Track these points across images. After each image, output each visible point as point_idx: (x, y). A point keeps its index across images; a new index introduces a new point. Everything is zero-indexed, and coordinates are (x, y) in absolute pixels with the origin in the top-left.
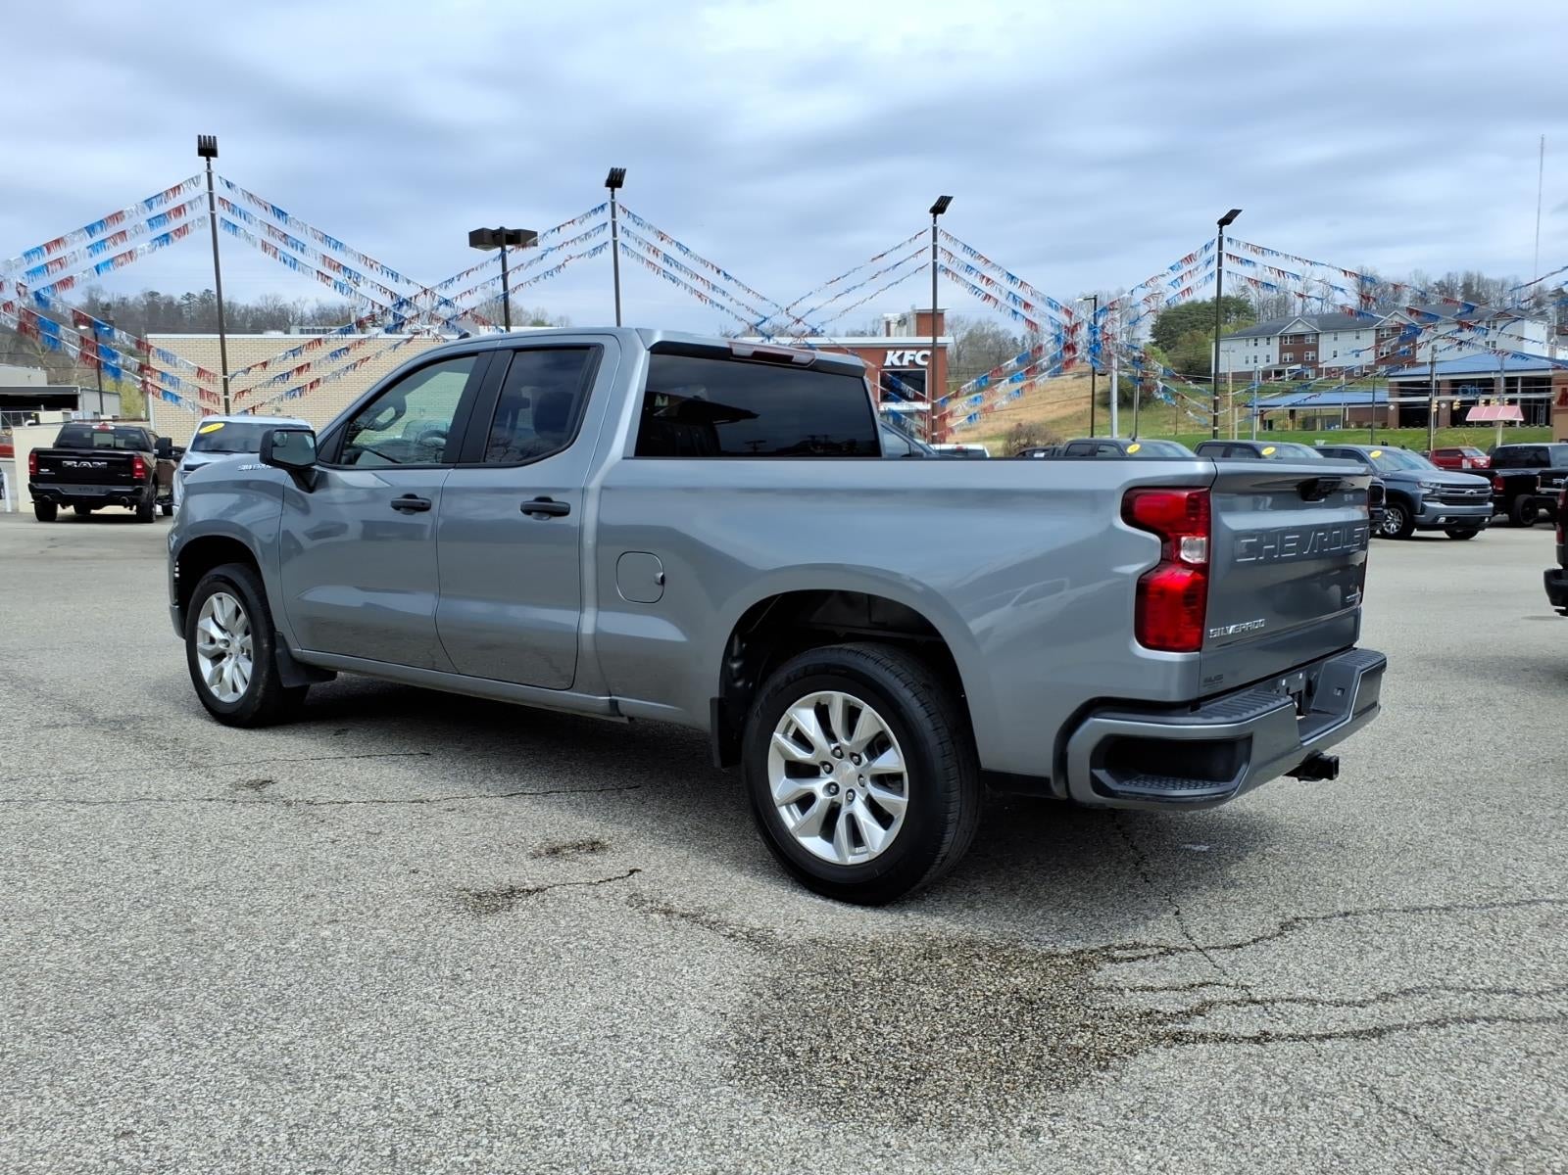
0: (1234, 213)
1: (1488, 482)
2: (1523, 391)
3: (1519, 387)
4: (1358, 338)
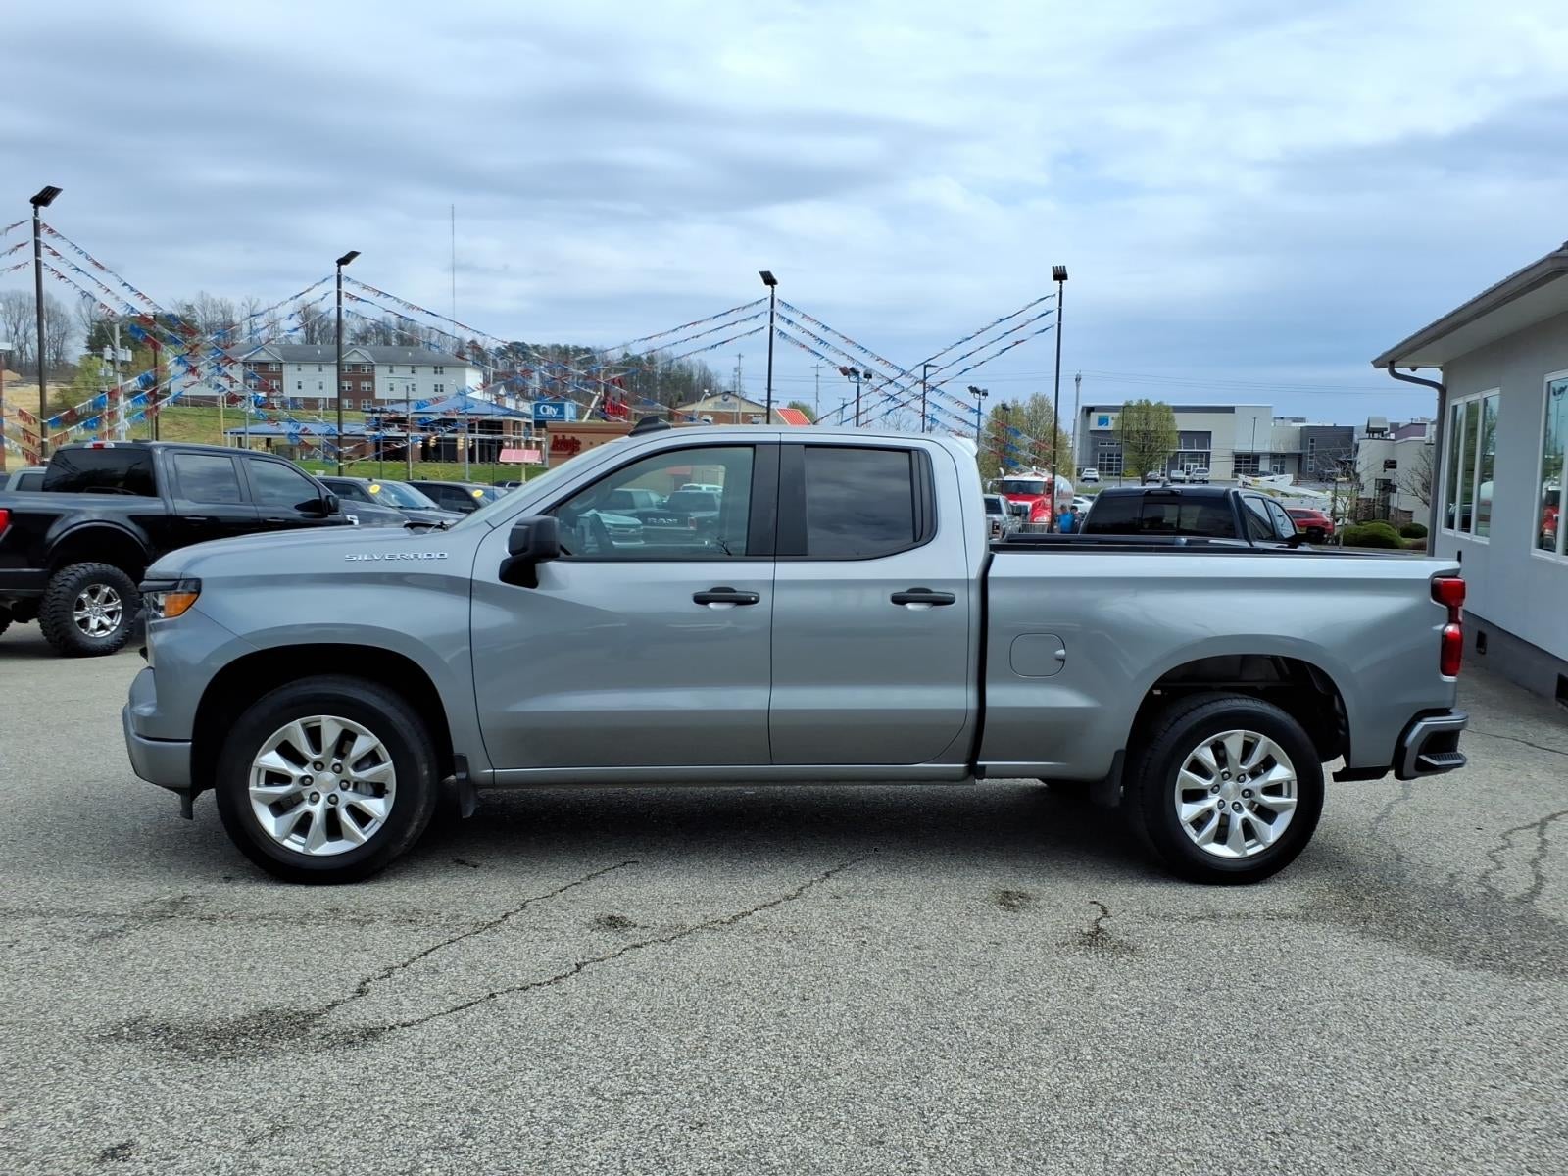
0: (353, 254)
1: (640, 522)
2: (480, 433)
3: (477, 430)
4: (299, 370)
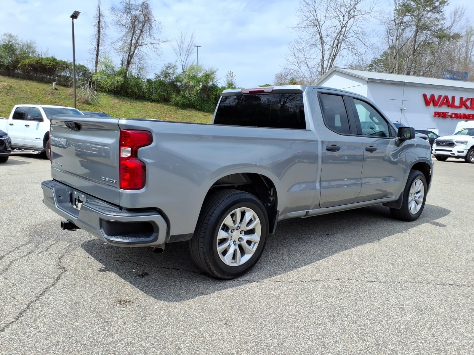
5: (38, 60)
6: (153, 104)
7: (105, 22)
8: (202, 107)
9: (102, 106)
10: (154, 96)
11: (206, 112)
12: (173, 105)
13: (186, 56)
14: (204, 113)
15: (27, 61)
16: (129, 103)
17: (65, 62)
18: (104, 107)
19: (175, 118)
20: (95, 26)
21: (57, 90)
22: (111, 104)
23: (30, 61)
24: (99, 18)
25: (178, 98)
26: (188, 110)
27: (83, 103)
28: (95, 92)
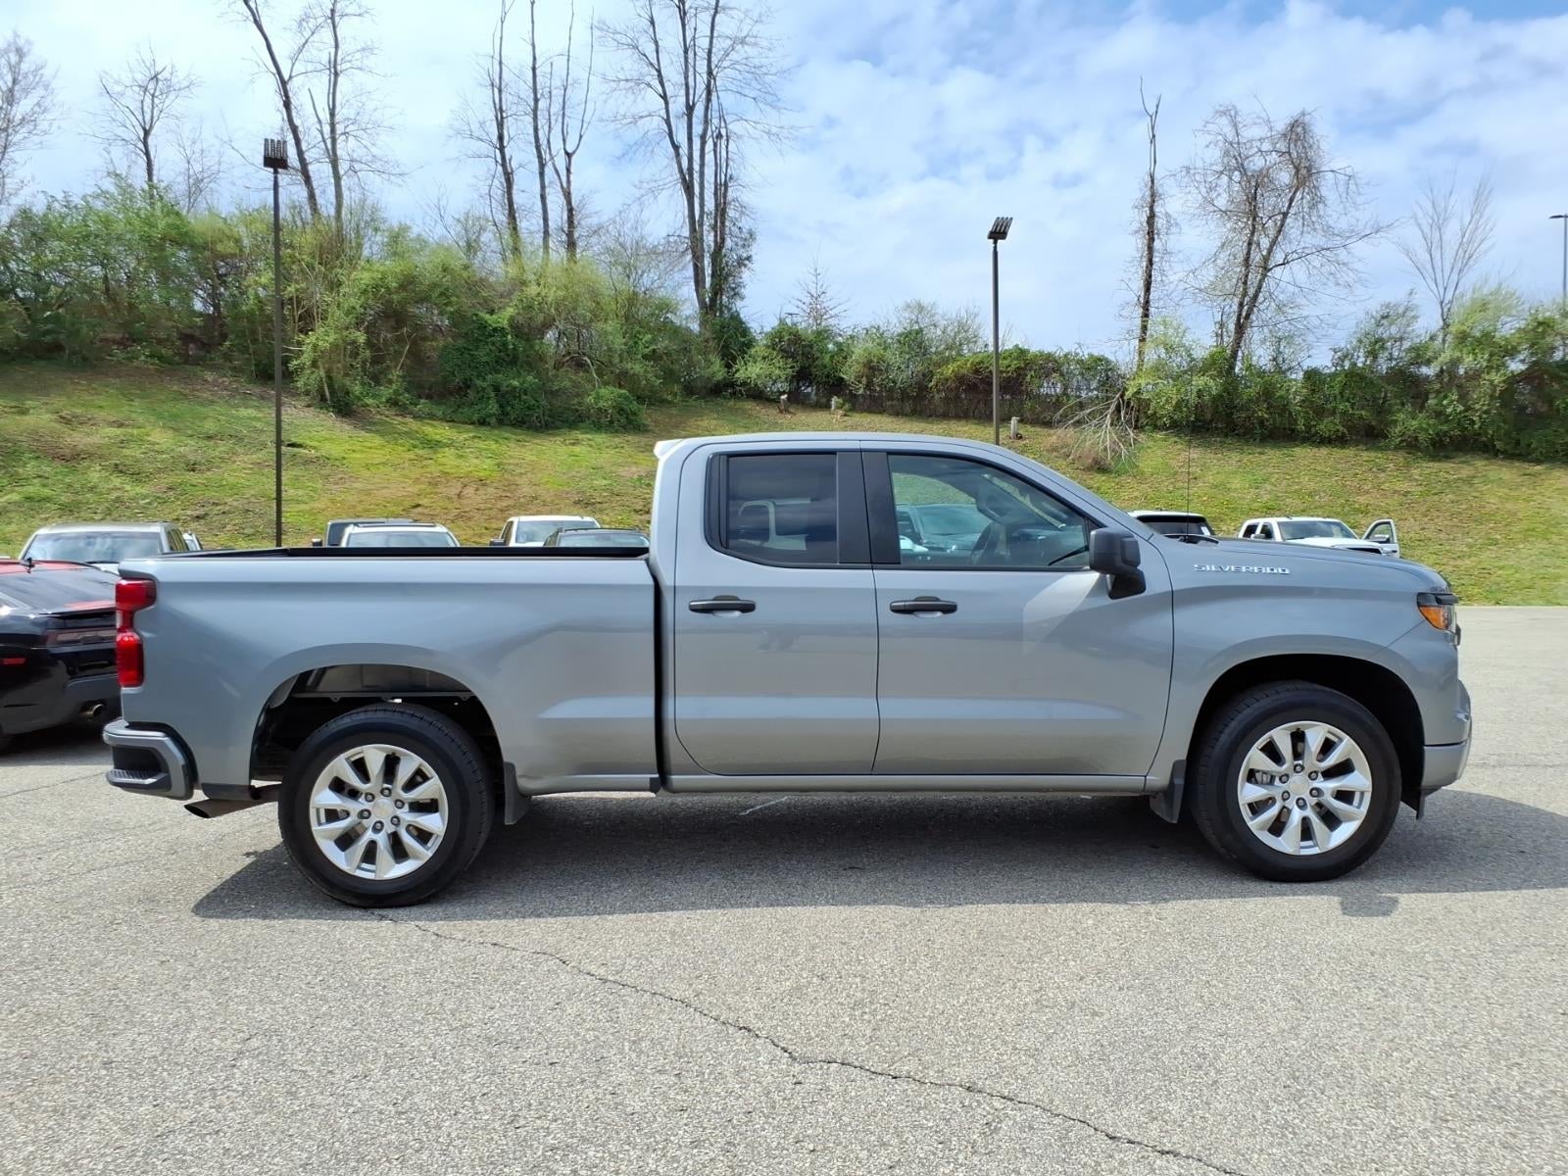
5: (979, 363)
6: (1324, 451)
7: (1167, 215)
8: (1518, 443)
9: (1143, 473)
10: (1325, 426)
11: (1538, 462)
12: (1397, 448)
13: (1456, 270)
14: (1526, 465)
15: (949, 370)
16: (1235, 456)
17: (1049, 355)
18: (1147, 475)
19: (1395, 492)
20: (1137, 232)
21: (1021, 438)
22: (1173, 463)
23: (958, 366)
24: (1151, 208)
25: (1414, 423)
26: (1456, 460)
27: (1089, 469)
28: (1130, 431)
